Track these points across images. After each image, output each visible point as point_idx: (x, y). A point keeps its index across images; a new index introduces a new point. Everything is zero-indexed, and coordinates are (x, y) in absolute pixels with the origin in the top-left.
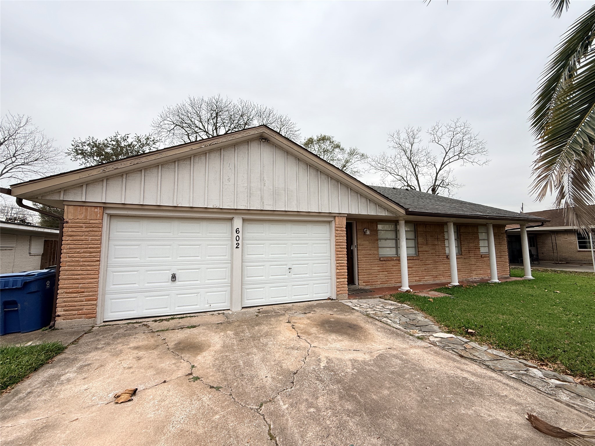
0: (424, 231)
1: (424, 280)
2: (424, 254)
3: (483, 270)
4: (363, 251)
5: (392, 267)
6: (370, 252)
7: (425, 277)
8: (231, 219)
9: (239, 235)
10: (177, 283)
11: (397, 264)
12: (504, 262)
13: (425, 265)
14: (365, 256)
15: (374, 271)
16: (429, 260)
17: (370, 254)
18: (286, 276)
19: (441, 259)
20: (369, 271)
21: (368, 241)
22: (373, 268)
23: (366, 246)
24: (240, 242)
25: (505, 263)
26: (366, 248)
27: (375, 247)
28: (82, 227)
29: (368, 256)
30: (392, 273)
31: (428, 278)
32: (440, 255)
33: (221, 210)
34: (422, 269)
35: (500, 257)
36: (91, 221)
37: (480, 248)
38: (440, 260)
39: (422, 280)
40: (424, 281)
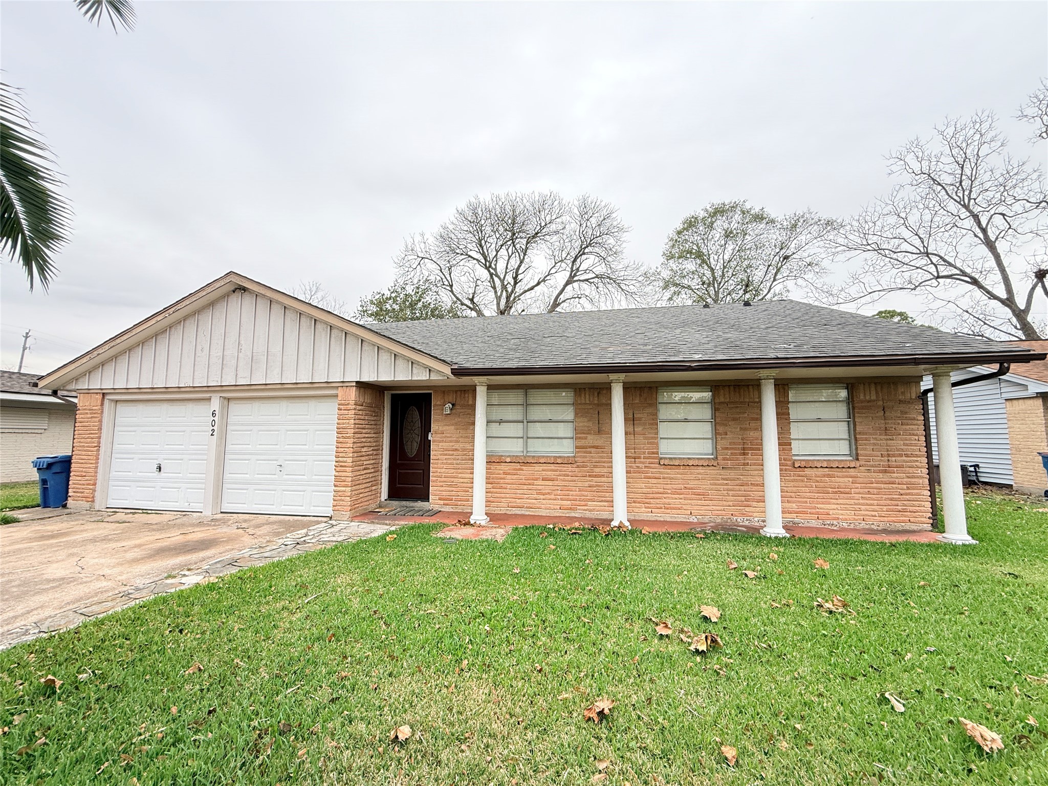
0: (595, 404)
1: (586, 508)
2: (590, 453)
3: (799, 502)
4: (441, 444)
5: (502, 476)
6: (457, 446)
7: (590, 503)
8: (209, 399)
9: (216, 419)
10: (162, 474)
11: (515, 469)
12: (905, 487)
13: (590, 476)
14: (445, 452)
15: (462, 480)
16: (604, 467)
17: (456, 450)
18: (276, 476)
19: (640, 465)
20: (452, 479)
21: (453, 425)
22: (460, 475)
23: (448, 435)
24: (215, 428)
25: (908, 488)
26: (448, 437)
27: (467, 437)
28: (87, 413)
29: (451, 453)
30: (501, 488)
31: (597, 506)
32: (639, 458)
33: (194, 389)
34: (580, 484)
35: (886, 472)
36: (94, 408)
37: (790, 444)
38: (638, 467)
39: (579, 507)
40: (586, 510)
